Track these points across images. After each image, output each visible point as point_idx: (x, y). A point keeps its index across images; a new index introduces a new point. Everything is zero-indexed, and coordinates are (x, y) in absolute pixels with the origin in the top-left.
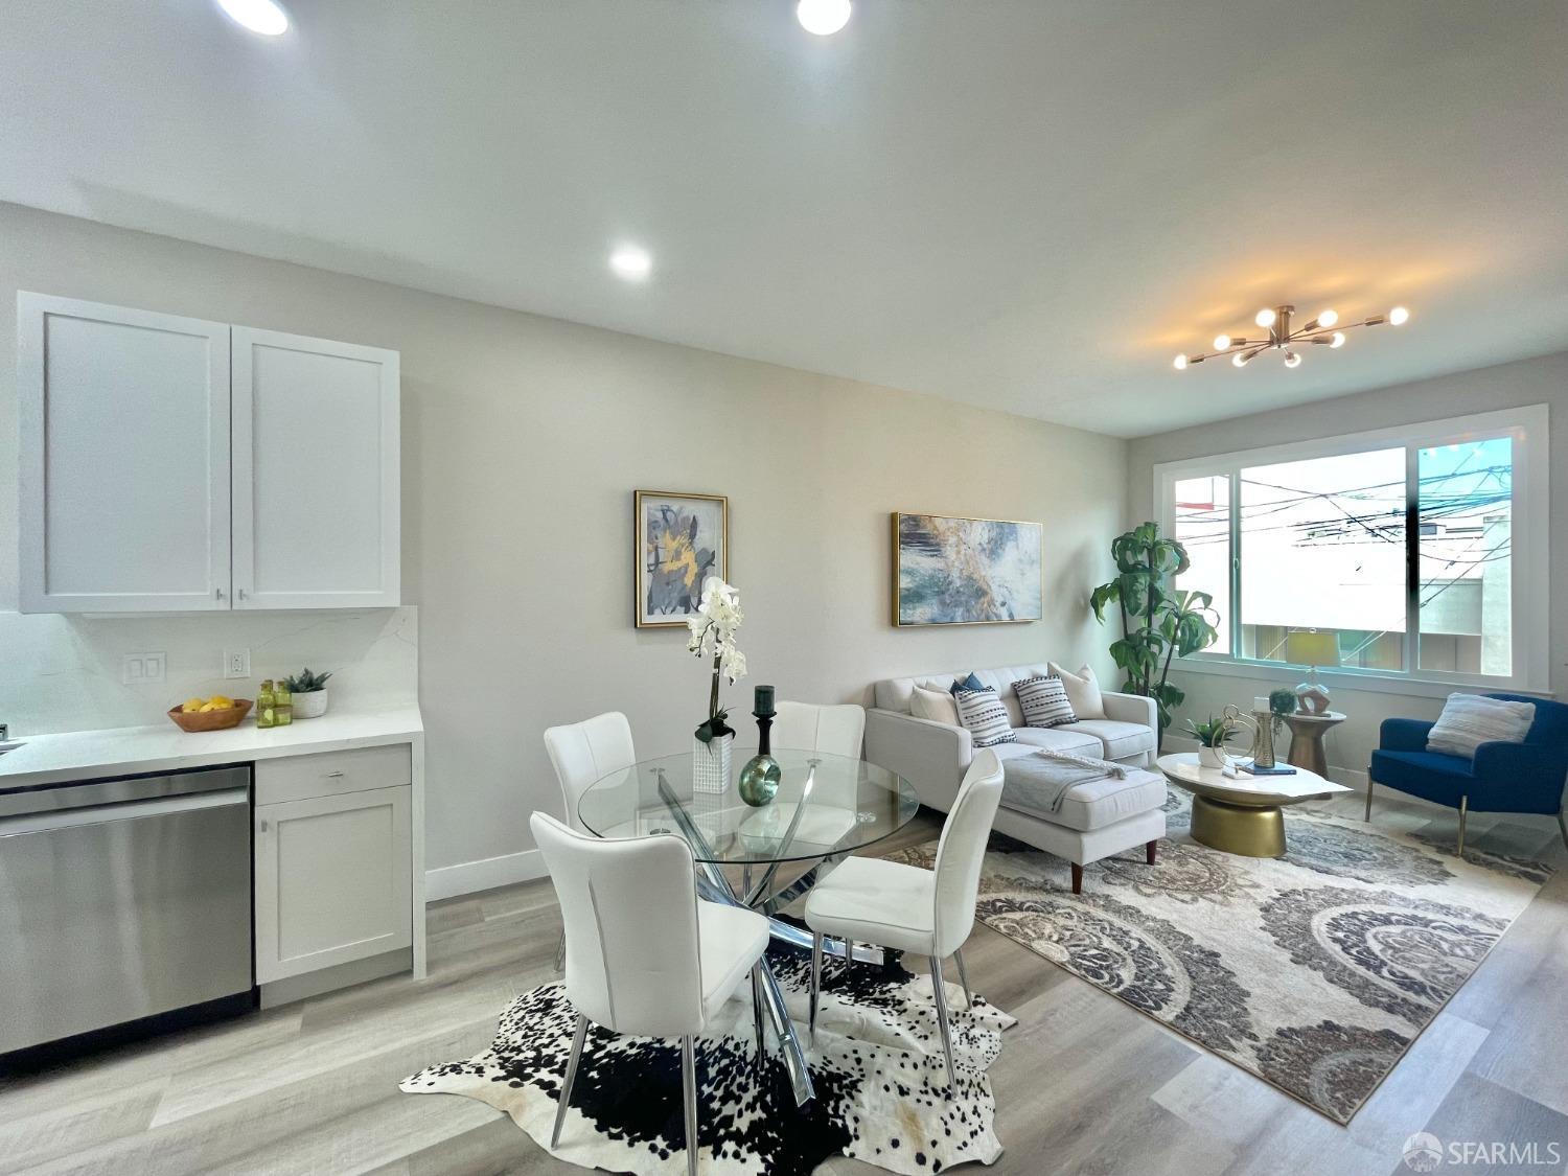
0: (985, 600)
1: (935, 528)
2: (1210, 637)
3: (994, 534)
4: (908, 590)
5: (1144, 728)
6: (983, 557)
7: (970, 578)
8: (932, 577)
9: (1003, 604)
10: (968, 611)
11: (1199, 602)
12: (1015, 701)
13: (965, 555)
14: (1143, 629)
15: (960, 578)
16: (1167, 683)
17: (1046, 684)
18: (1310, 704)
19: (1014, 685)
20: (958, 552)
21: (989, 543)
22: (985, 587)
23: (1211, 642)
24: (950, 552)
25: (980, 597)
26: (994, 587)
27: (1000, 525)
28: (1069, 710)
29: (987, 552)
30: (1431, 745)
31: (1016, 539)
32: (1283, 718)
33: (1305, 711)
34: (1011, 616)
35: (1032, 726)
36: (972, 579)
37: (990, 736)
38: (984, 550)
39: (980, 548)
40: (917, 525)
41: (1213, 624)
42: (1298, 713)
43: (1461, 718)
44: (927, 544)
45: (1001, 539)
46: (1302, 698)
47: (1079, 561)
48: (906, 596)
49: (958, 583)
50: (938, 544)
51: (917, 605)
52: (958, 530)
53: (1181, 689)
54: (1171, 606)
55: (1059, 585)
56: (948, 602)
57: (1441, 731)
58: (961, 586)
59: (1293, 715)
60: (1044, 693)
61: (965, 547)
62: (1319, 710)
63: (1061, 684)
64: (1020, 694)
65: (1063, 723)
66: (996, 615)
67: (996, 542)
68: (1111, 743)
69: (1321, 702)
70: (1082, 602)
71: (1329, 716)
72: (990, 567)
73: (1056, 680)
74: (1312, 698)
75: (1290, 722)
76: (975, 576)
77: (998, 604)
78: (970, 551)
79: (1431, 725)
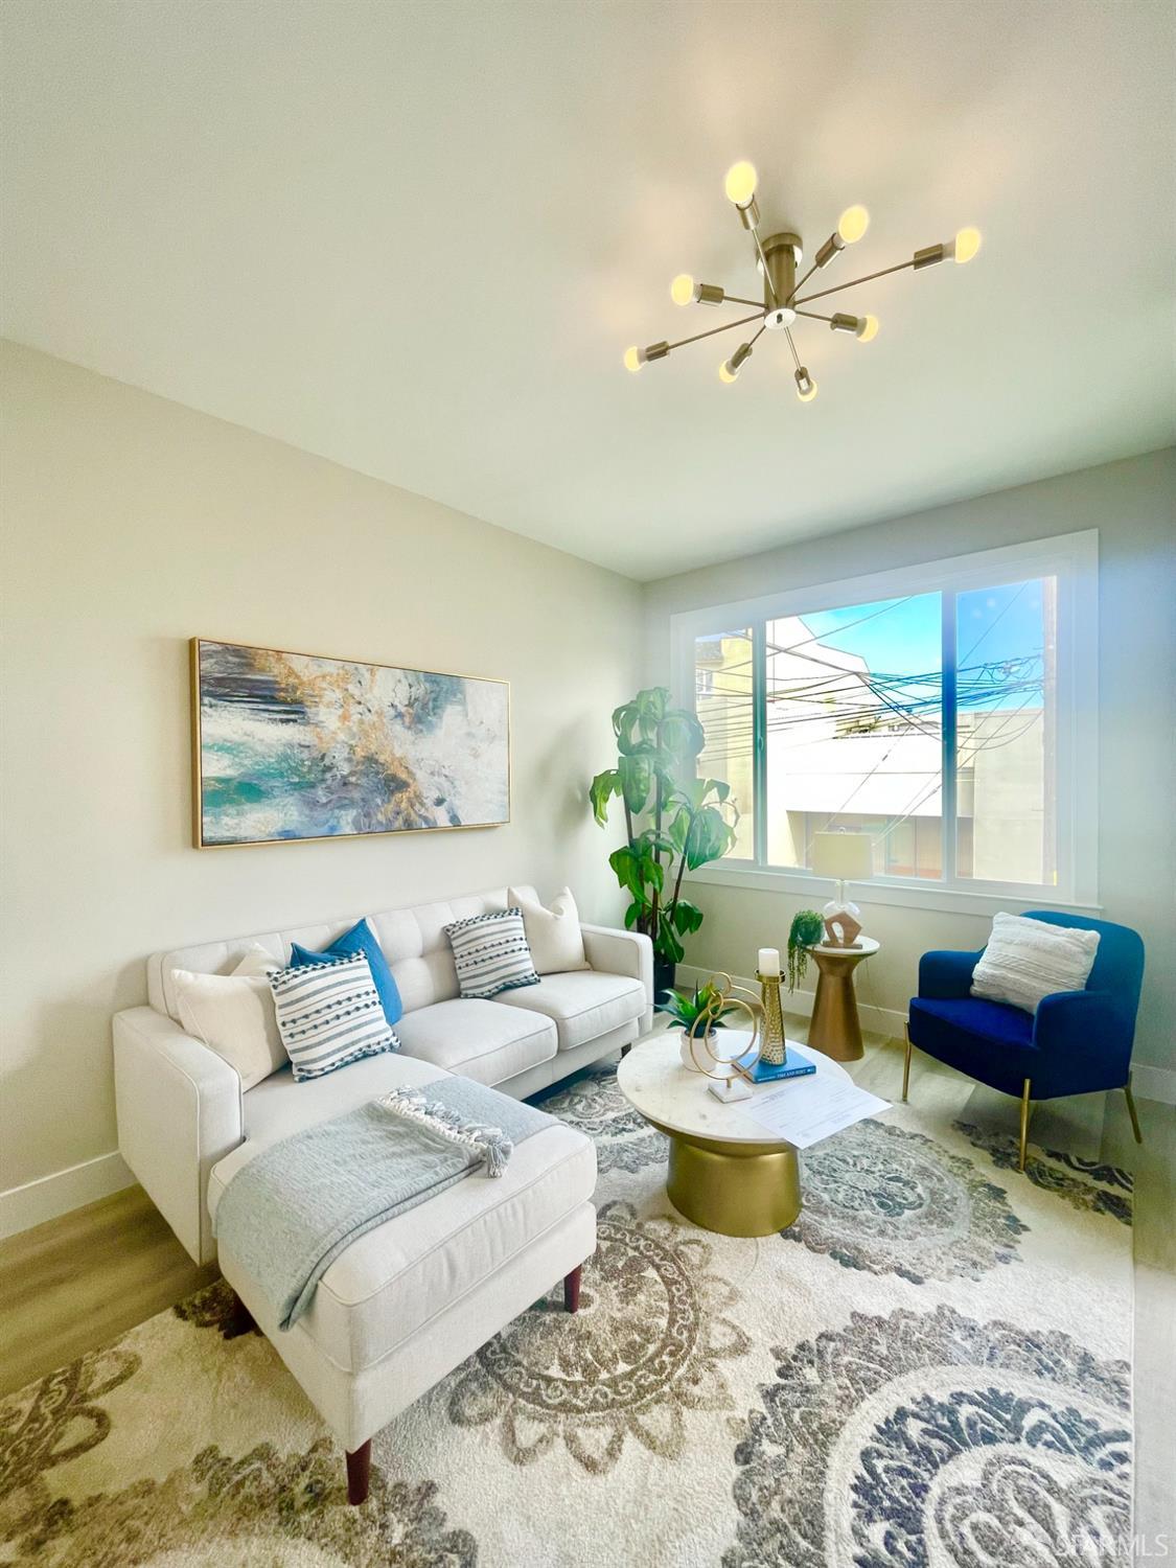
0: (402, 797)
1: (291, 672)
2: (729, 840)
3: (420, 690)
4: (219, 780)
5: (629, 984)
6: (398, 728)
7: (371, 760)
8: (285, 758)
9: (439, 802)
10: (367, 815)
11: (713, 795)
12: (443, 957)
13: (361, 722)
14: (650, 831)
15: (349, 760)
16: (681, 901)
17: (494, 926)
18: (838, 929)
19: (446, 930)
20: (345, 718)
21: (410, 705)
22: (403, 776)
23: (730, 847)
24: (327, 716)
25: (392, 793)
26: (420, 775)
27: (432, 677)
28: (527, 965)
29: (407, 720)
30: (976, 989)
31: (463, 703)
32: (809, 951)
33: (833, 942)
34: (454, 819)
35: (466, 997)
36: (376, 762)
37: (329, 1055)
38: (400, 715)
39: (392, 712)
40: (250, 666)
41: (731, 824)
42: (826, 945)
43: (1012, 952)
44: (273, 700)
45: (435, 700)
46: (829, 924)
47: (570, 738)
48: (215, 793)
49: (345, 769)
50: (296, 702)
51: (247, 807)
52: (345, 680)
53: (700, 909)
54: (683, 799)
55: (543, 771)
56: (324, 800)
57: (990, 971)
58: (352, 773)
59: (819, 948)
60: (487, 941)
61: (360, 708)
62: (849, 940)
63: (521, 925)
64: (454, 944)
65: (517, 986)
66: (426, 819)
67: (424, 706)
68: (570, 1023)
69: (851, 928)
70: (579, 796)
71: (860, 947)
72: (413, 743)
73: (513, 917)
74: (841, 923)
75: (819, 957)
76: (381, 758)
77: (429, 802)
78: (368, 717)
79: (976, 958)
